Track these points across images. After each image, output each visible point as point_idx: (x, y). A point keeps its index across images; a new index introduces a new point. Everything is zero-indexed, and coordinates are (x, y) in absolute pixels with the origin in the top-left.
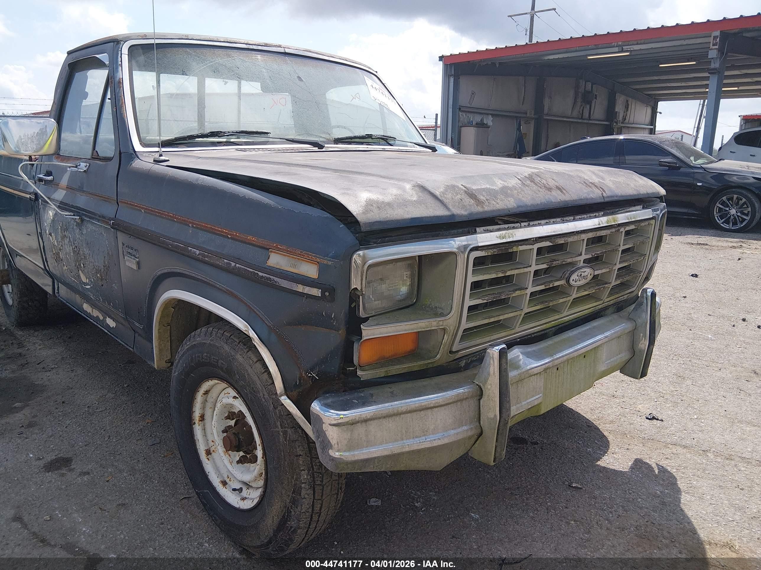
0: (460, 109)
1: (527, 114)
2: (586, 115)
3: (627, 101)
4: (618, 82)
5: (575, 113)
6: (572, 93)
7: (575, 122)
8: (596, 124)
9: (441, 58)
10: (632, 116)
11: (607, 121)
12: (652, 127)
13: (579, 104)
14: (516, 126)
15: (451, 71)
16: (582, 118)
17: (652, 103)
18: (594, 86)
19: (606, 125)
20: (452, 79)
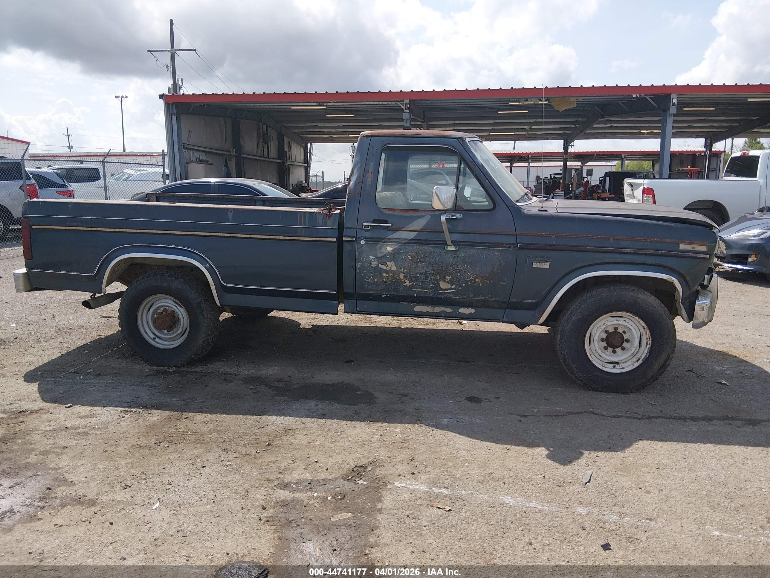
0: (184, 146)
1: (230, 152)
2: (266, 153)
3: (289, 142)
4: (285, 127)
5: (259, 153)
6: (255, 134)
7: (261, 160)
8: (274, 162)
9: (162, 97)
10: (293, 155)
11: (279, 159)
12: (306, 165)
13: (261, 143)
14: (223, 164)
15: (172, 109)
16: (264, 157)
17: (304, 145)
18: (268, 128)
19: (279, 163)
20: (174, 118)
